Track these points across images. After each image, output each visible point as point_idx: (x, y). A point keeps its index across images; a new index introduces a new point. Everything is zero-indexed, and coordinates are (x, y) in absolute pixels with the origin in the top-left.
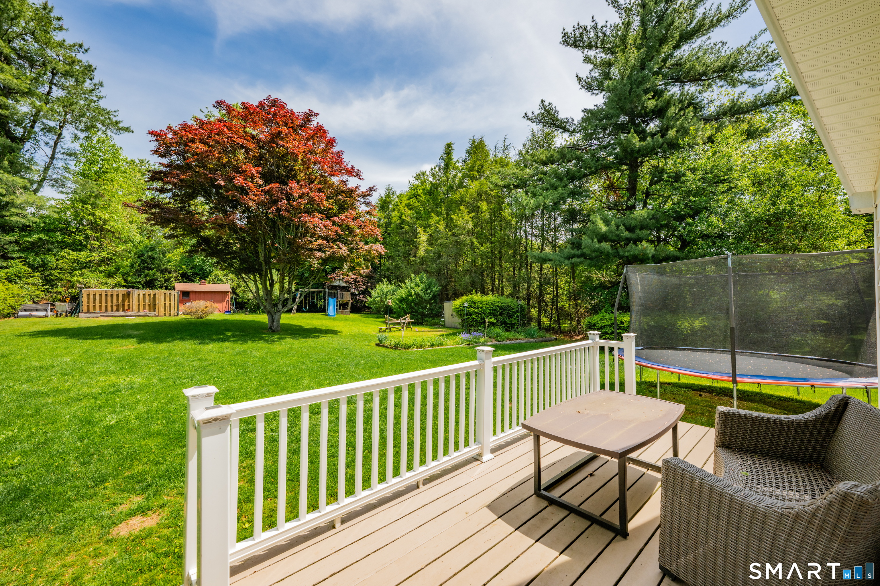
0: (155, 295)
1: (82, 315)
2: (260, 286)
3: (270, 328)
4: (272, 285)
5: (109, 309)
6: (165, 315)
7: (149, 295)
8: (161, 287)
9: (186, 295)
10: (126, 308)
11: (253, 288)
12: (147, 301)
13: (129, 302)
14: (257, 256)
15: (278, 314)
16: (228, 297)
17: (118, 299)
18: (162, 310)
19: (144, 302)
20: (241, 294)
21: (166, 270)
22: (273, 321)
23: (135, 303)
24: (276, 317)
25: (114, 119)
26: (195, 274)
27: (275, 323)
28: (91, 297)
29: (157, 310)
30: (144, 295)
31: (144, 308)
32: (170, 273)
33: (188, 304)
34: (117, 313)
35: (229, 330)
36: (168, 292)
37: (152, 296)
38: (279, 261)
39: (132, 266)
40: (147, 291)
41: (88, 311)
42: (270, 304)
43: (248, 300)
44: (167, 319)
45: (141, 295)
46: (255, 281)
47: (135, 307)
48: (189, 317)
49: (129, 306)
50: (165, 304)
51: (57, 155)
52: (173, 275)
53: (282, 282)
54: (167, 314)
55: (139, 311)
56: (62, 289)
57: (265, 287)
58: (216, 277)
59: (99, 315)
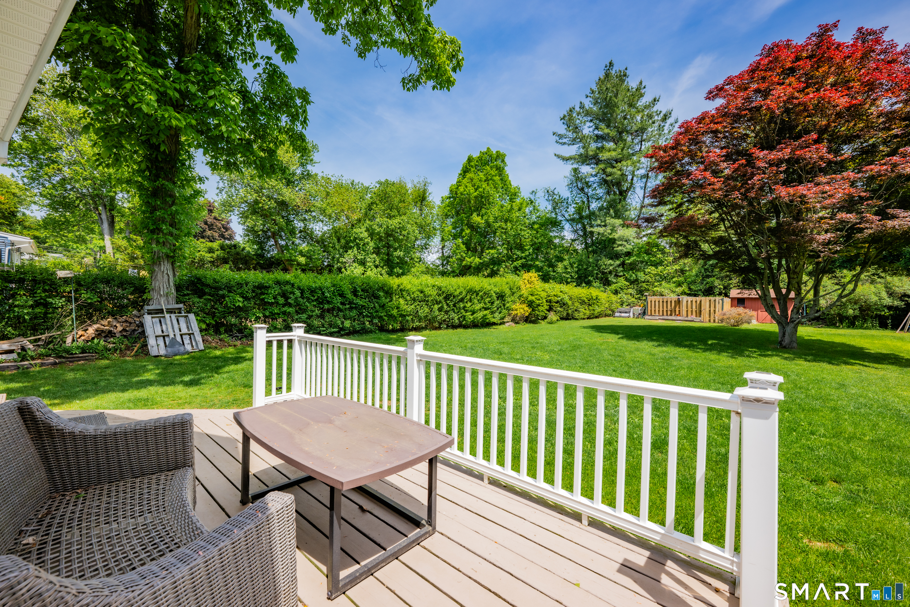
0: (701, 301)
1: (647, 317)
3: (780, 343)
5: (665, 313)
6: (710, 321)
7: (696, 302)
8: (717, 294)
9: (737, 300)
10: (677, 313)
12: (694, 307)
13: (679, 308)
15: (792, 325)
17: (671, 306)
18: (707, 316)
19: (692, 308)
23: (684, 309)
24: (788, 329)
28: (653, 303)
29: (702, 316)
30: (692, 301)
31: (692, 314)
34: (670, 318)
36: (724, 298)
37: (698, 302)
39: (697, 275)
40: (702, 299)
41: (651, 315)
45: (689, 302)
47: (684, 313)
48: (723, 324)
49: (679, 311)
50: (710, 311)
52: (733, 281)
54: (712, 321)
55: (687, 316)
59: (658, 318)
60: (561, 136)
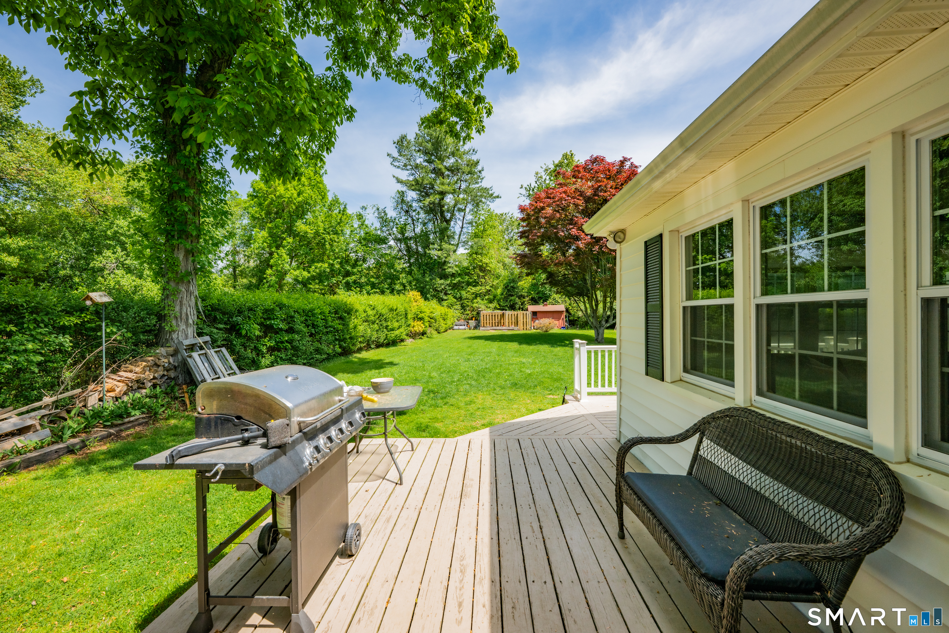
0: (517, 315)
1: (481, 328)
2: (588, 306)
3: (597, 340)
4: (597, 305)
5: (494, 324)
6: (523, 329)
8: (519, 309)
9: (535, 314)
10: (503, 324)
11: (583, 308)
13: (504, 320)
14: (586, 283)
15: (602, 328)
16: (563, 316)
17: (498, 318)
18: (522, 325)
19: (512, 320)
20: (573, 313)
21: (521, 295)
22: (598, 334)
23: (507, 320)
24: (601, 331)
25: (490, 192)
26: (540, 298)
27: (600, 336)
28: (484, 317)
29: (519, 325)
30: (511, 315)
31: (512, 324)
32: (524, 298)
33: (537, 321)
34: (498, 328)
35: (567, 340)
36: (525, 312)
37: (515, 315)
38: (602, 286)
39: (502, 294)
40: (513, 312)
41: (484, 326)
42: (596, 320)
43: (579, 318)
44: (525, 332)
46: (584, 302)
47: (507, 324)
48: (538, 331)
49: (504, 322)
50: (523, 321)
51: (465, 225)
52: (527, 299)
53: (605, 303)
54: (525, 329)
55: (509, 326)
56: (469, 312)
57: (591, 306)
58: (554, 299)
59: (490, 329)
60: (394, 159)
